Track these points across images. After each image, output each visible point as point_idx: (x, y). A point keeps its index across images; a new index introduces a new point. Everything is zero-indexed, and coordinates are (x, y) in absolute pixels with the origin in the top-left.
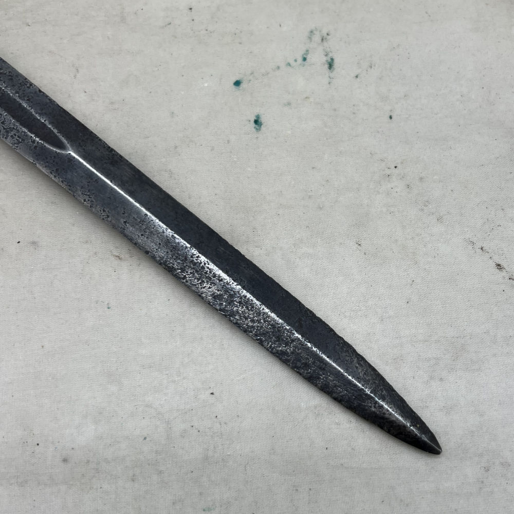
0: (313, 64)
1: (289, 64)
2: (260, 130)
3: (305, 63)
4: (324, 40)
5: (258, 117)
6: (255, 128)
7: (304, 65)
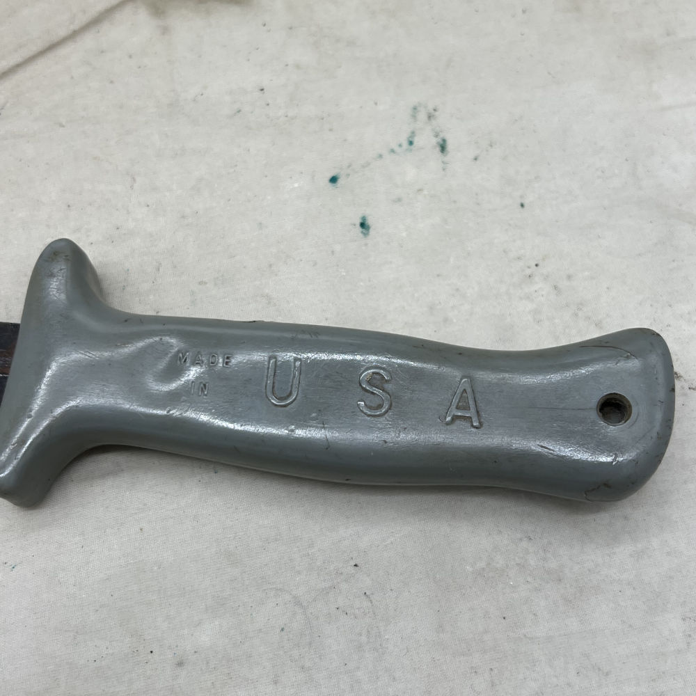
0: (422, 148)
1: (393, 151)
2: (368, 235)
3: (412, 147)
4: (431, 117)
5: (364, 219)
6: (362, 232)
7: (411, 150)
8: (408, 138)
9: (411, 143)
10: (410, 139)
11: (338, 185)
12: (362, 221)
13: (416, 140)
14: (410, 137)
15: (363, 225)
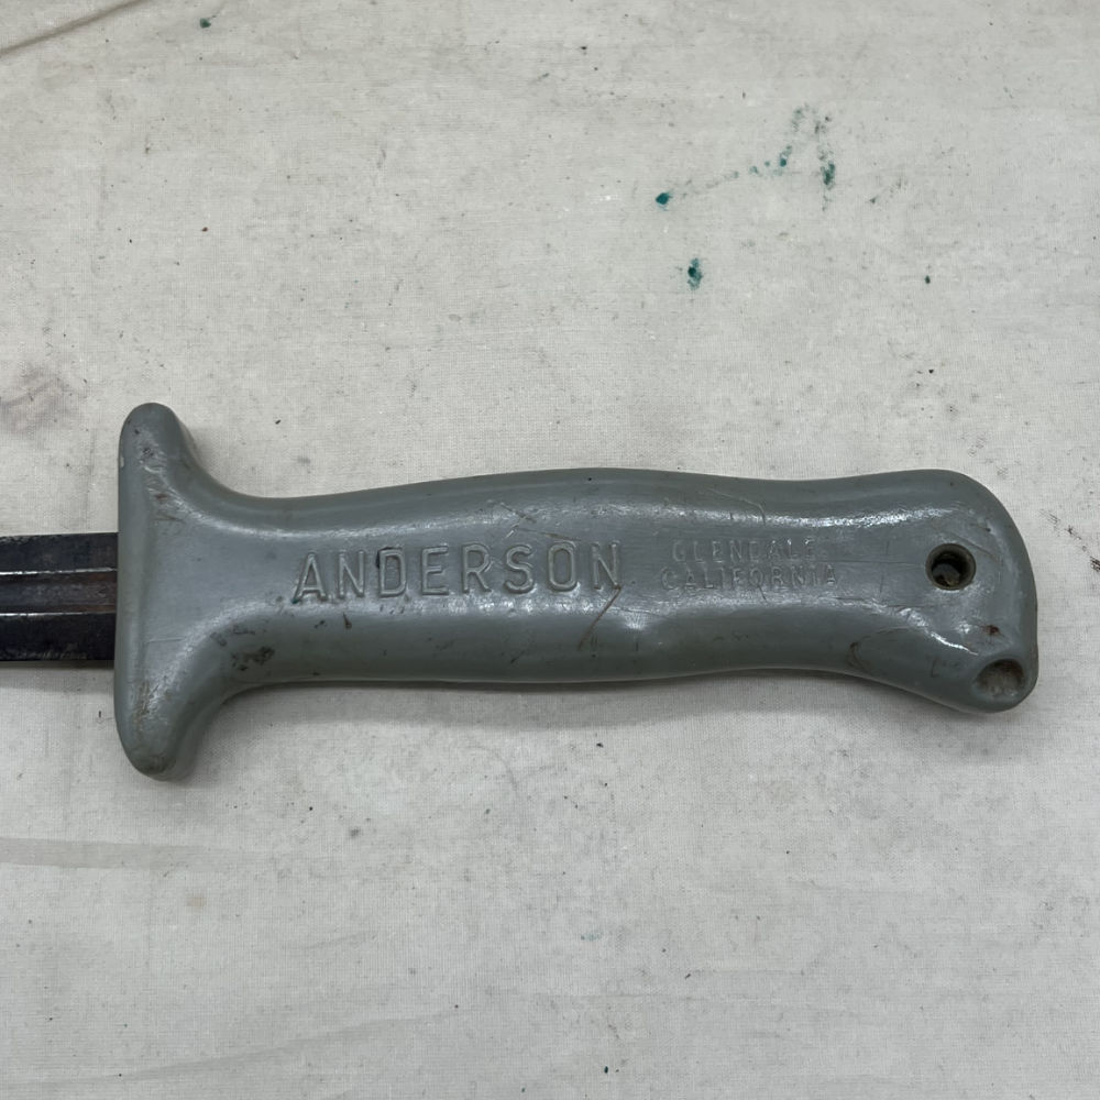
0: (798, 173)
1: (755, 170)
2: (698, 287)
3: (784, 168)
4: (821, 130)
5: (696, 262)
6: (689, 282)
7: (781, 174)
8: (781, 155)
9: (783, 163)
10: (785, 157)
11: (668, 208)
12: (692, 266)
13: (791, 159)
14: (784, 153)
15: (692, 271)
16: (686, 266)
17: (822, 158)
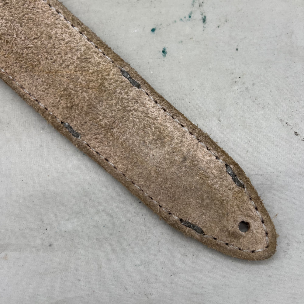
0: (195, 20)
1: (181, 20)
2: (166, 56)
4: (201, 6)
6: (163, 55)
7: (189, 20)
8: (189, 14)
9: (190, 17)
10: (190, 15)
11: (155, 33)
12: (163, 50)
13: (192, 16)
14: (190, 14)
15: (163, 52)
16: (162, 50)
17: (202, 15)
